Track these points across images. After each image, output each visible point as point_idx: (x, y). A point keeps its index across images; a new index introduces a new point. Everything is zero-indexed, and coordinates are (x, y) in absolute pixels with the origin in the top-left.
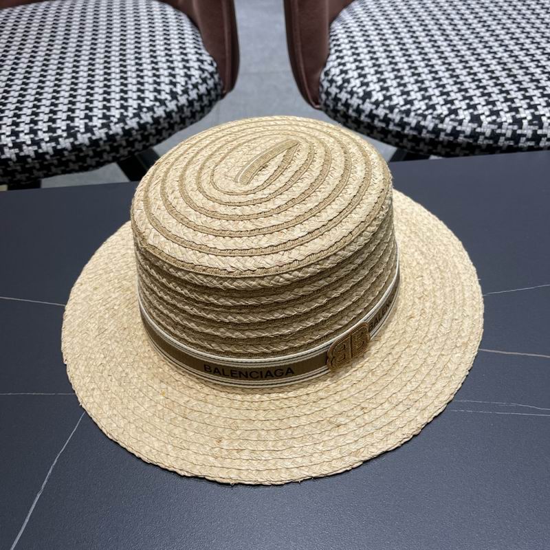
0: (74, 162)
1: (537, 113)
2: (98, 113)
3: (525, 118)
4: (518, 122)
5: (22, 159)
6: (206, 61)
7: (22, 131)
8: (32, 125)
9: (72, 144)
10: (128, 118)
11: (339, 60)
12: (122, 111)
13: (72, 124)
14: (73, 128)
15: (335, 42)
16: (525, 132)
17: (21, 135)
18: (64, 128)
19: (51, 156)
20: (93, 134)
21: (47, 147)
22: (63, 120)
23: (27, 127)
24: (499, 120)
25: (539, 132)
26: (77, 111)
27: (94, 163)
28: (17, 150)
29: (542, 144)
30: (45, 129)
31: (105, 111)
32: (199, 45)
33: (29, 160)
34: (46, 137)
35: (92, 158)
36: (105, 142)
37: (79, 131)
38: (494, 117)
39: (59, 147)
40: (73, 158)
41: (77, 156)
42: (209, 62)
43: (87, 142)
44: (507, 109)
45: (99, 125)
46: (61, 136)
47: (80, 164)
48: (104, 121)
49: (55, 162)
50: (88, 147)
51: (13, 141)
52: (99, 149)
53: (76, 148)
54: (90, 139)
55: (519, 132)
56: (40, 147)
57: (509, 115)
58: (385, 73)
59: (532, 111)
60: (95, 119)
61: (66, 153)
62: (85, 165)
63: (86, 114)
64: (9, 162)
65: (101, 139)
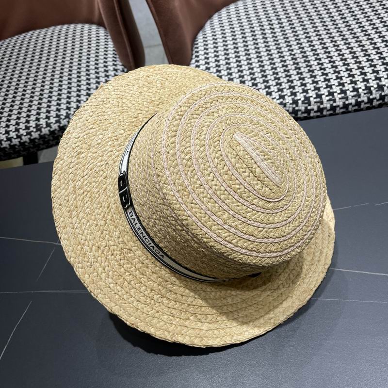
0: (43, 145)
1: (308, 95)
2: (53, 114)
3: (300, 99)
4: (295, 102)
5: (12, 147)
6: (119, 69)
7: (11, 131)
8: (16, 126)
9: (39, 135)
10: (71, 115)
11: (196, 63)
12: (67, 111)
13: (39, 123)
14: (39, 125)
15: (196, 50)
16: (300, 108)
17: (11, 133)
18: (34, 126)
19: (29, 143)
20: (51, 127)
21: (25, 139)
22: (34, 121)
23: (14, 127)
24: (284, 102)
25: (309, 108)
26: (42, 114)
27: (55, 143)
28: (9, 142)
29: (312, 115)
30: (24, 128)
31: (57, 112)
32: (116, 58)
33: (17, 147)
34: (24, 132)
35: (53, 140)
36: (58, 131)
37: (42, 127)
38: (281, 100)
39: (32, 138)
40: (41, 142)
41: (43, 141)
42: (121, 70)
43: (48, 132)
44: (289, 94)
45: (54, 122)
46: (32, 131)
47: (47, 145)
48: (57, 119)
49: (32, 146)
50: (49, 135)
51: (6, 137)
52: (56, 136)
53: (42, 137)
54: (49, 131)
55: (297, 108)
56: (21, 139)
57: (290, 98)
58: (222, 71)
59: (305, 94)
60: (51, 118)
61: (37, 141)
62: (50, 145)
63: (47, 115)
64: (6, 149)
65: (56, 130)
